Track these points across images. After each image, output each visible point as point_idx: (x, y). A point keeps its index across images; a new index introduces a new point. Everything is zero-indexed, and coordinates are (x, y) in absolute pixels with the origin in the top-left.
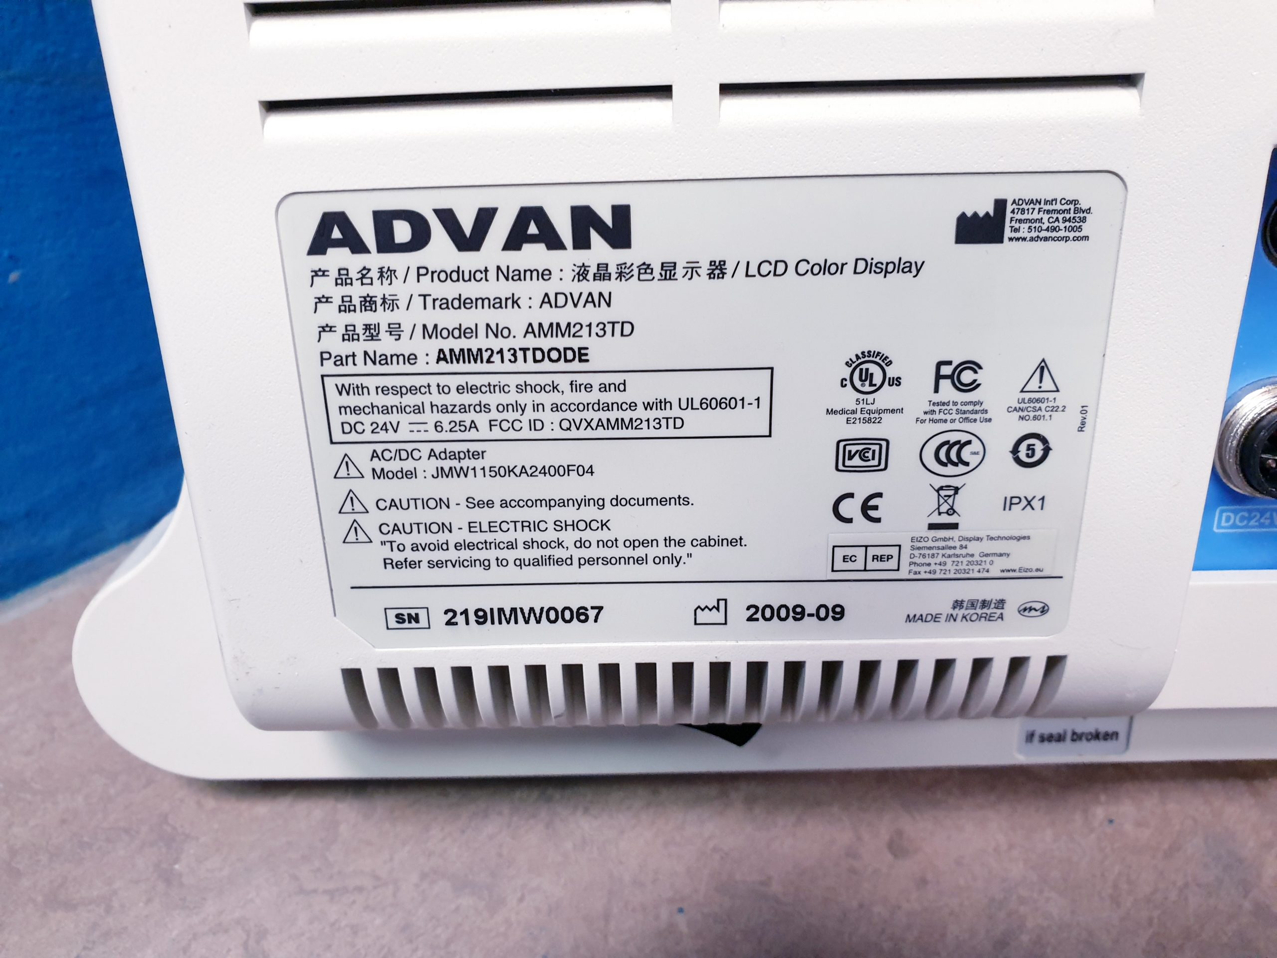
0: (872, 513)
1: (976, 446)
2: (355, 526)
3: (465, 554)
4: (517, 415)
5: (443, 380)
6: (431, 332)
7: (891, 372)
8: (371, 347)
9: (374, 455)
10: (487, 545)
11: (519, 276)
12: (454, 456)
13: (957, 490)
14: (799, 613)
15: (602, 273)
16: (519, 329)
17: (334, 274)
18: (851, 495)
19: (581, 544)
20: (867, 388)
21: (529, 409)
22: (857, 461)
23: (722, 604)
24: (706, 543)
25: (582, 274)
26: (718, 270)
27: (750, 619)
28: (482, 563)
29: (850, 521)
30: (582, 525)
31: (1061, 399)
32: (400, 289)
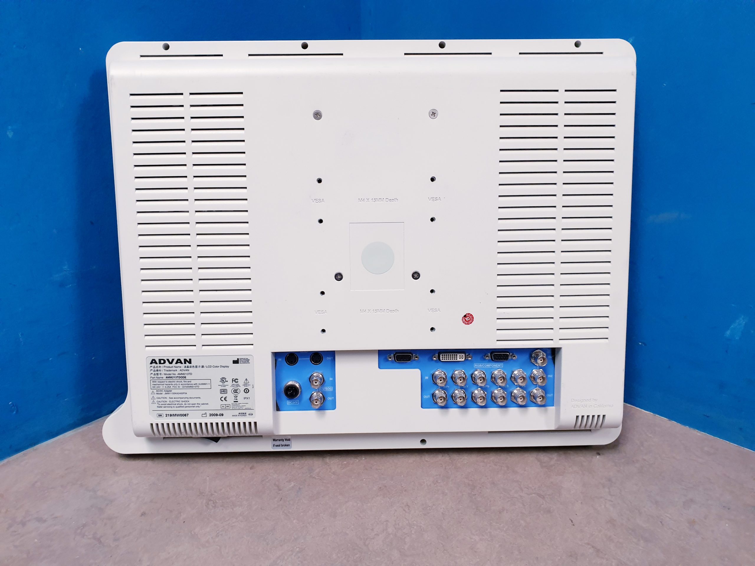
0: (226, 400)
1: (239, 390)
2: (153, 401)
3: (169, 406)
4: (176, 385)
5: (167, 381)
6: (165, 374)
7: (226, 380)
8: (157, 376)
9: (157, 391)
10: (172, 404)
11: (177, 367)
12: (168, 391)
13: (237, 396)
14: (217, 415)
15: (188, 367)
16: (177, 374)
17: (153, 367)
18: (223, 397)
19: (185, 404)
20: (223, 382)
21: (178, 385)
22: (223, 392)
23: (206, 414)
24: (203, 404)
25: (185, 367)
26: (203, 367)
27: (210, 416)
28: (171, 407)
29: (223, 401)
30: (185, 401)
31: (249, 384)
32: (161, 369)
